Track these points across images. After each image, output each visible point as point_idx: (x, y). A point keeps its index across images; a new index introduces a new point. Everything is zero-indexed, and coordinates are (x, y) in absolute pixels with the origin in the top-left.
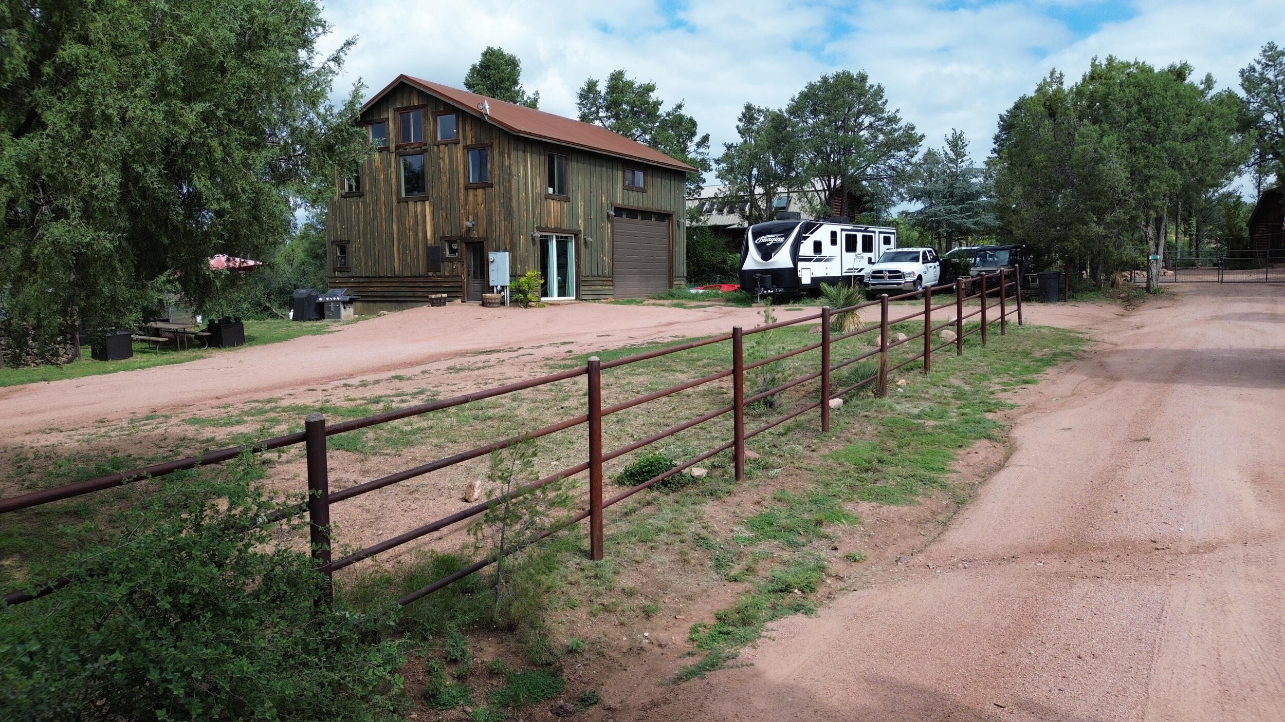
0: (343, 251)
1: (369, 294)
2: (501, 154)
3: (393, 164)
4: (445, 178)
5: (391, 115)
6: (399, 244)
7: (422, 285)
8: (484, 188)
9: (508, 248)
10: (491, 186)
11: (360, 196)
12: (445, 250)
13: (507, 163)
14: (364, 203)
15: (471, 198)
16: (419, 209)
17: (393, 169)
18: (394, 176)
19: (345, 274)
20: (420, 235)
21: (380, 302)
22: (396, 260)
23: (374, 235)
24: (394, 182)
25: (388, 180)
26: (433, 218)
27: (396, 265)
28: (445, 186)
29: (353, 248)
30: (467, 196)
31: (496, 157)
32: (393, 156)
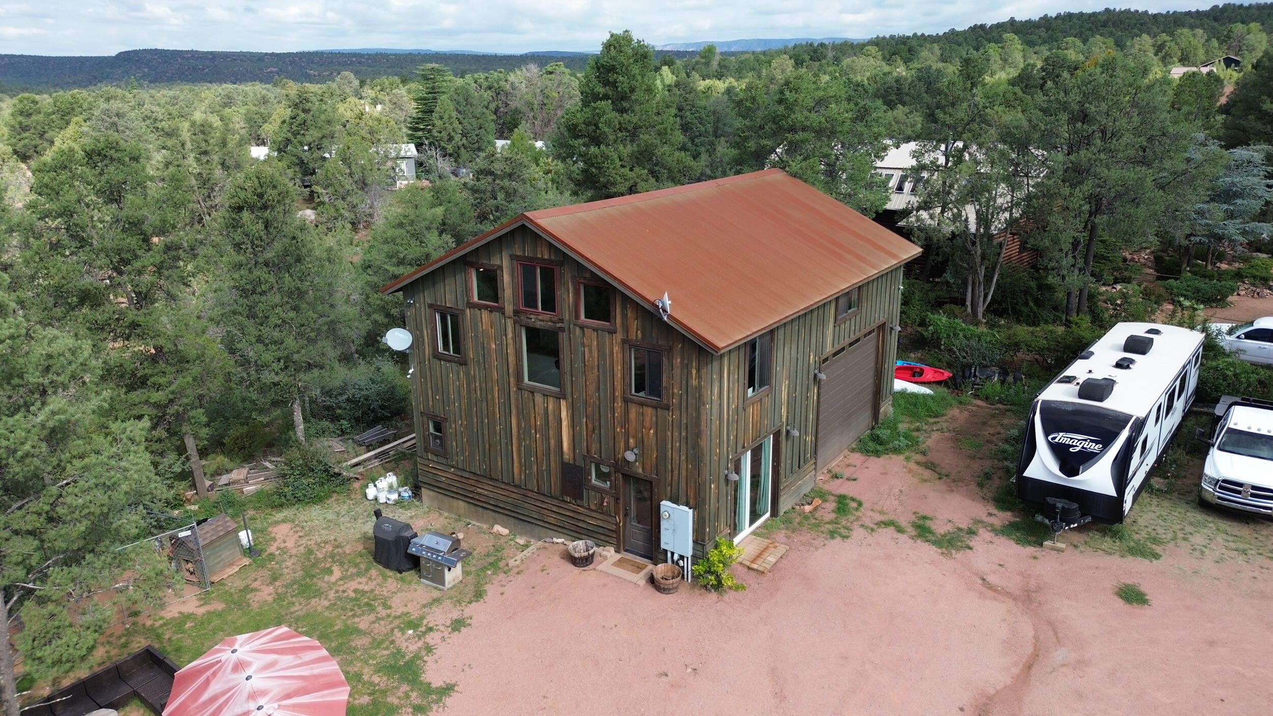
0: (438, 428)
1: (477, 497)
2: (686, 367)
3: (510, 335)
4: (593, 376)
5: (506, 263)
6: (519, 446)
7: (554, 509)
8: (656, 408)
9: (691, 502)
10: (667, 408)
11: (461, 364)
12: (590, 474)
13: (694, 383)
14: (467, 374)
15: (633, 415)
16: (550, 407)
17: (510, 341)
18: (511, 350)
19: (443, 461)
20: (552, 442)
21: (493, 511)
22: (516, 464)
23: (482, 422)
24: (512, 359)
25: (502, 352)
26: (573, 425)
27: (516, 471)
28: (592, 387)
29: (450, 429)
30: (627, 412)
31: (677, 372)
32: (509, 323)
